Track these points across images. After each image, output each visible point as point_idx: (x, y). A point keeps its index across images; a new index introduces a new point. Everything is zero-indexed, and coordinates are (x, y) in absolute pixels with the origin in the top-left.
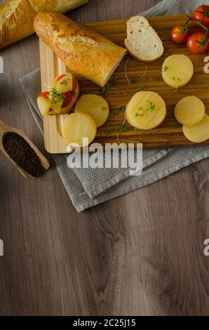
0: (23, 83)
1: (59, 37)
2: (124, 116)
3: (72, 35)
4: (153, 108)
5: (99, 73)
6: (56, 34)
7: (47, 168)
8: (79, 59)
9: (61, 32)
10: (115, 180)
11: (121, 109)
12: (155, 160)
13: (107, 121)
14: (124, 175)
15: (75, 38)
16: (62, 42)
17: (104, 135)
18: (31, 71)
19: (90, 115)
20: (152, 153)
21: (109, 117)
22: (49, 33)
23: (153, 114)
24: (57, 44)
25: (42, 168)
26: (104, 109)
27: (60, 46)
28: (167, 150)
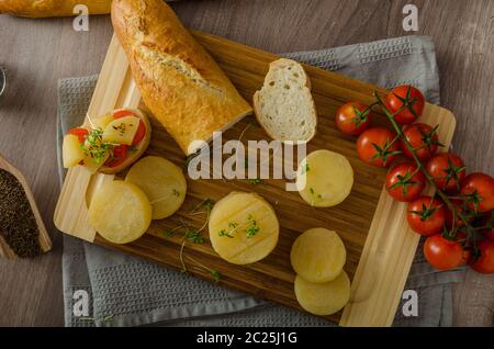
0: (61, 92)
1: (143, 44)
2: (206, 218)
3: (166, 51)
4: (254, 232)
5: (188, 133)
6: (140, 36)
7: (46, 250)
8: (163, 98)
9: (150, 39)
10: (151, 318)
11: (206, 203)
12: (231, 309)
13: (175, 214)
14: (170, 314)
15: (169, 58)
16: (146, 55)
17: (161, 235)
18: (83, 75)
19: (149, 195)
20: (231, 295)
21: (180, 209)
22: (130, 30)
23: (251, 241)
24: (137, 55)
25: (38, 246)
26: (176, 193)
27: (140, 61)
28: (257, 301)
